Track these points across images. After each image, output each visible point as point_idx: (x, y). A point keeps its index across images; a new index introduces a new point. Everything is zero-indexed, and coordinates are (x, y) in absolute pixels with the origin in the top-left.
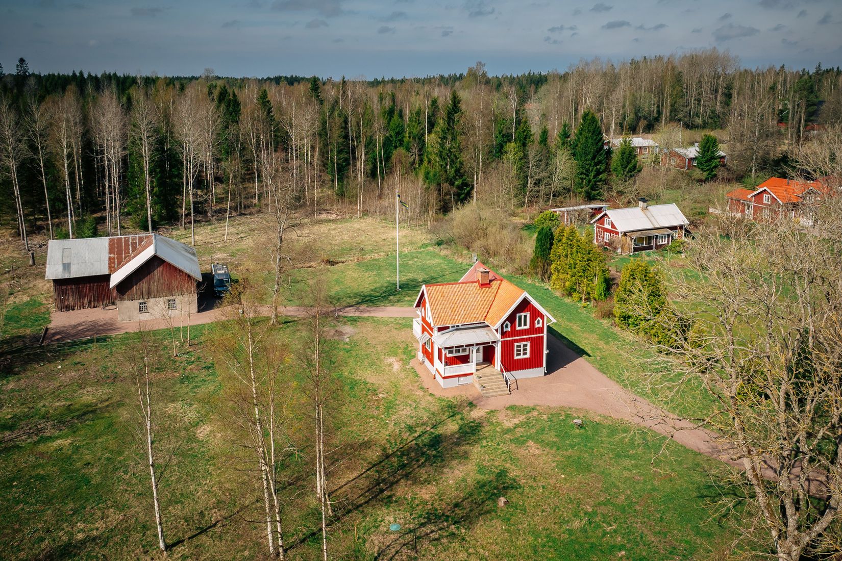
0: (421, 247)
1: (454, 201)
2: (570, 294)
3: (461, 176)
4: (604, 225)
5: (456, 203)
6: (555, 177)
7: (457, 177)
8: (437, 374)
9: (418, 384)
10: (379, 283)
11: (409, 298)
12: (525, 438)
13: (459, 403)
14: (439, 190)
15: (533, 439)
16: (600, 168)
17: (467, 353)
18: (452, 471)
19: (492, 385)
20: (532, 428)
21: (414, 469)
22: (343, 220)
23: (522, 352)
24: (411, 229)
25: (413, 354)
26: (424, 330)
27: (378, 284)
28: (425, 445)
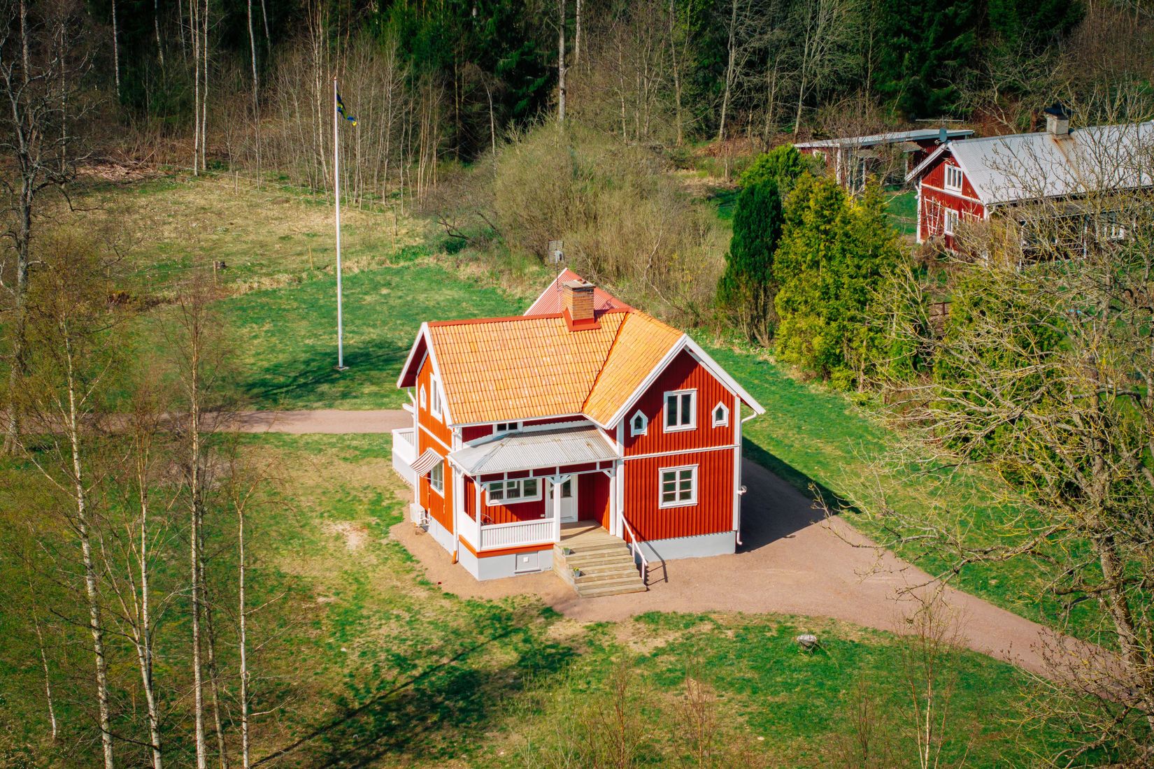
0: (397, 257)
1: (497, 119)
2: (826, 374)
3: (516, 42)
4: (941, 185)
5: (503, 124)
6: (813, 43)
7: (504, 45)
8: (462, 548)
9: (413, 575)
10: (282, 351)
11: (374, 388)
12: (679, 674)
13: (519, 610)
14: (450, 86)
15: (697, 675)
16: (956, 14)
17: (537, 498)
18: (504, 736)
19: (601, 571)
20: (696, 654)
21: (417, 735)
22: (146, 184)
23: (678, 491)
24: (365, 207)
25: (395, 513)
26: (425, 443)
27: (281, 356)
28: (439, 692)
